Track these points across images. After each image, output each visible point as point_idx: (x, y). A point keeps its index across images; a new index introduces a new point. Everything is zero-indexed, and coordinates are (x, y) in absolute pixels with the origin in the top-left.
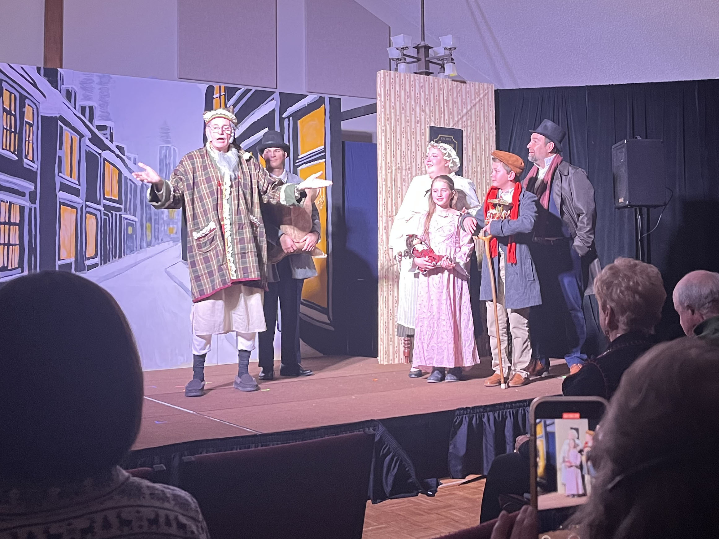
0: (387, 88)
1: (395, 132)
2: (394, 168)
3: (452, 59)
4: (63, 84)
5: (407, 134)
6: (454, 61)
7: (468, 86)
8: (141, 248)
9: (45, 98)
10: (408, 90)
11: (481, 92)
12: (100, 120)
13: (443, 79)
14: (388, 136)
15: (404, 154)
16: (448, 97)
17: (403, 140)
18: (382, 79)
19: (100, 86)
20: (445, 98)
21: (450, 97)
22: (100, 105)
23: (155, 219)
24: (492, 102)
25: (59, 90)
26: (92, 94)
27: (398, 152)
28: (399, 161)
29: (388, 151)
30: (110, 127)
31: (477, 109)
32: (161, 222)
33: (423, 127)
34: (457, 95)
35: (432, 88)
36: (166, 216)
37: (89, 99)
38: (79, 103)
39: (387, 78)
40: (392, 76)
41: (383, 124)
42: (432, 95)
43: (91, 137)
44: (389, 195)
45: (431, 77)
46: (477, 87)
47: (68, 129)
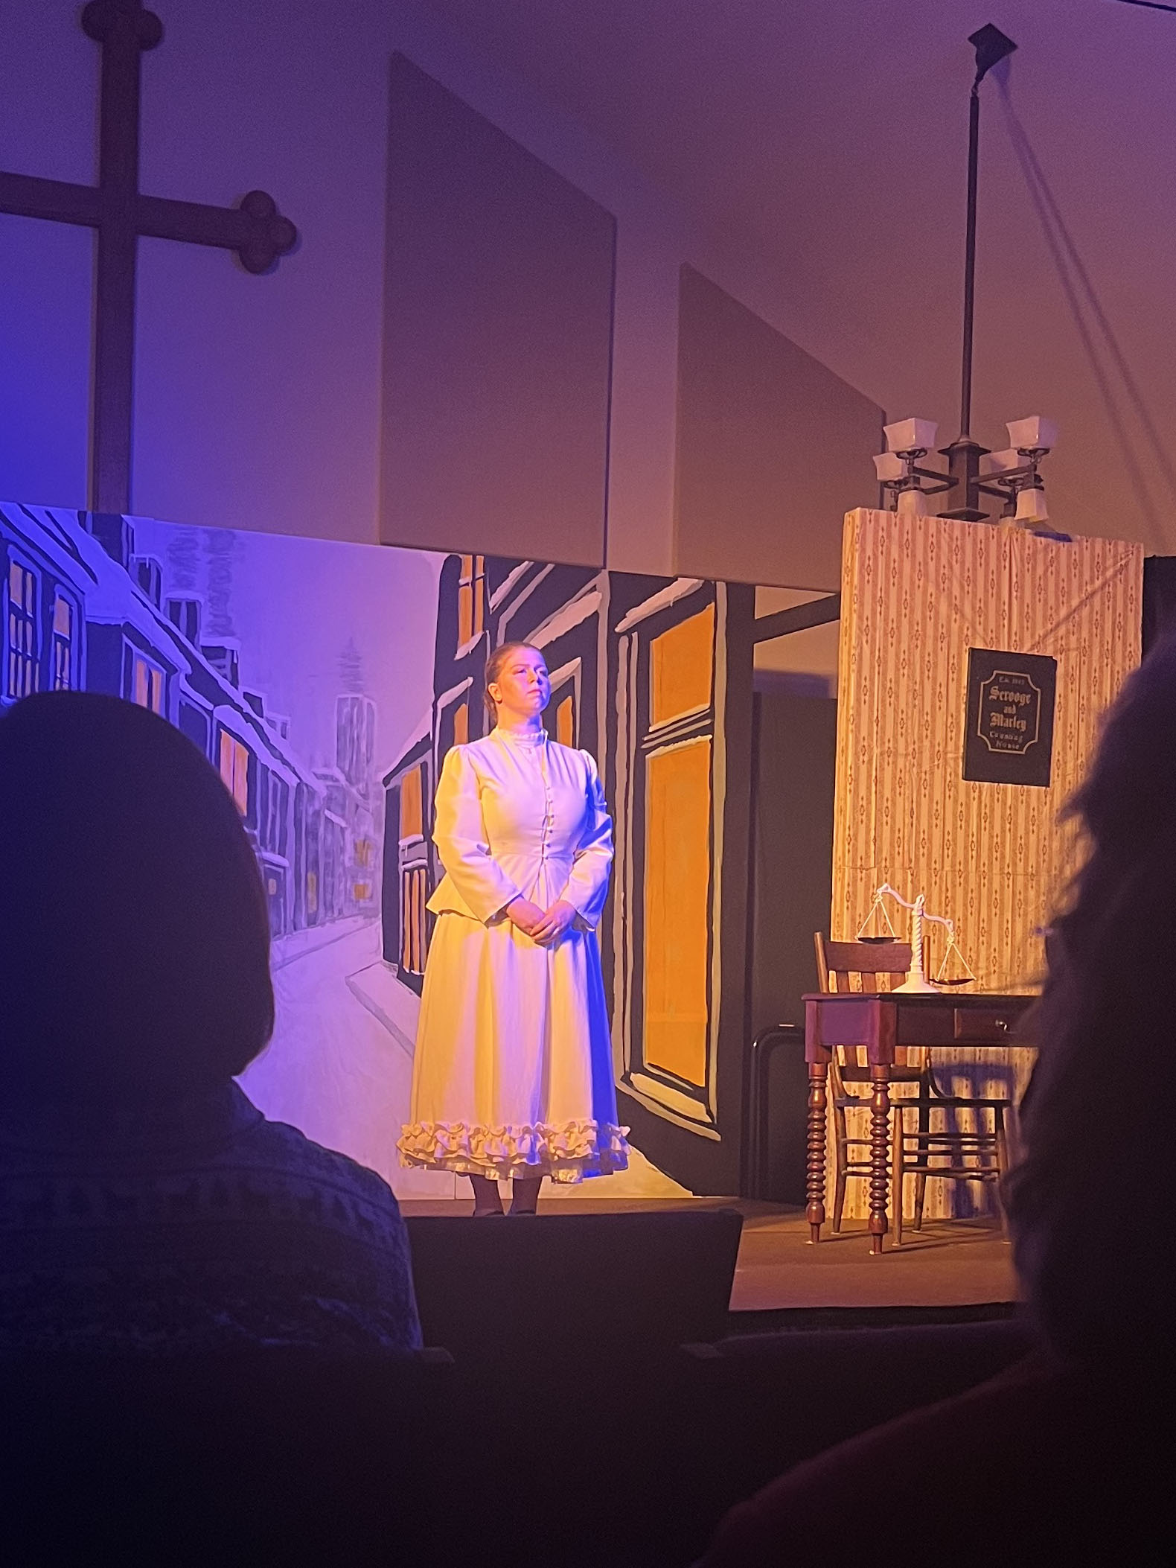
0: (869, 552)
1: (883, 662)
2: (876, 751)
3: (1038, 479)
4: (133, 552)
5: (915, 668)
6: (1042, 484)
7: (1075, 547)
8: (295, 929)
9: (96, 582)
10: (920, 557)
11: (1110, 562)
12: (210, 633)
13: (1010, 529)
14: (866, 672)
15: (904, 716)
16: (1021, 575)
17: (904, 681)
18: (857, 531)
19: (211, 556)
20: (1014, 579)
21: (1028, 577)
22: (210, 600)
23: (326, 865)
24: (1137, 588)
25: (125, 564)
26: (193, 575)
27: (890, 711)
28: (889, 733)
29: (865, 708)
30: (233, 651)
31: (1097, 607)
32: (339, 870)
33: (954, 651)
34: (1046, 571)
35: (981, 553)
36: (350, 858)
37: (189, 585)
38: (168, 594)
39: (870, 527)
40: (883, 522)
41: (854, 642)
42: (981, 572)
43: (190, 671)
44: (860, 817)
45: (980, 525)
46: (1098, 550)
47: (141, 652)
